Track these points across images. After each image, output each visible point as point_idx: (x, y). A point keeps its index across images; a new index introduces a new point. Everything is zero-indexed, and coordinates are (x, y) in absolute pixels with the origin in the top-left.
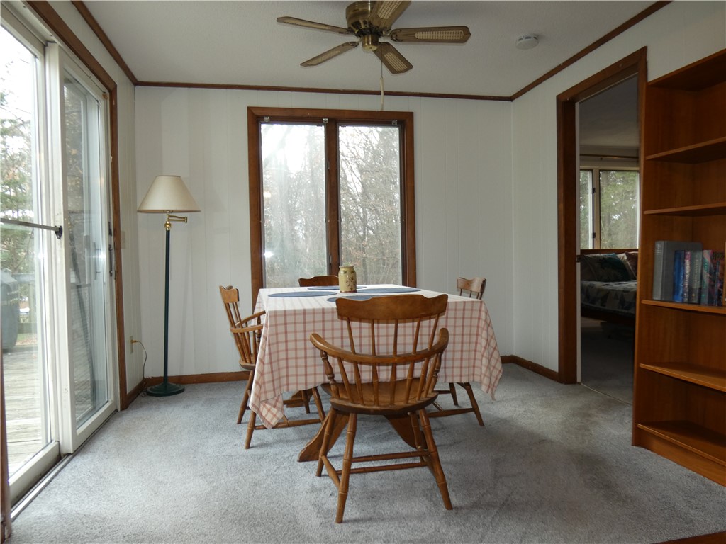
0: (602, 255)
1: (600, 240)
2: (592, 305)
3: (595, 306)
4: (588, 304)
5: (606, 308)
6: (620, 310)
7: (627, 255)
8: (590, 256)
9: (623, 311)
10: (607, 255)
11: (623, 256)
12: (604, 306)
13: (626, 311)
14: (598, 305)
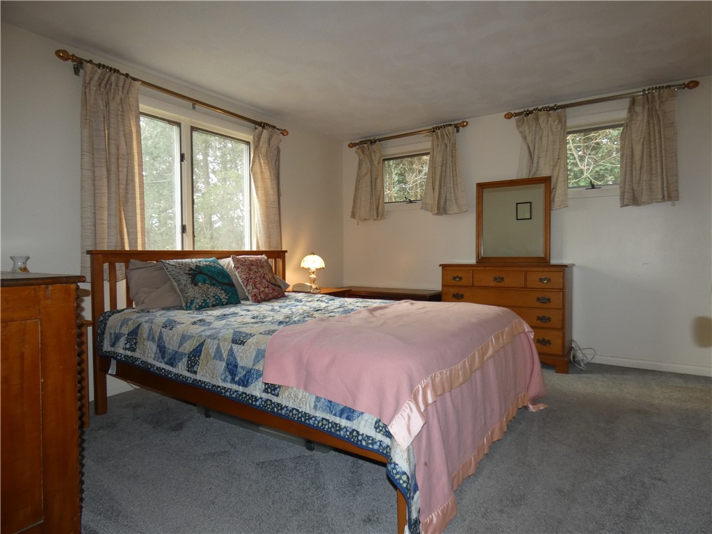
0: (194, 260)
1: (194, 236)
2: (171, 369)
3: (174, 370)
4: (163, 365)
5: (198, 377)
6: (228, 385)
7: (235, 261)
8: (172, 262)
9: (235, 387)
10: (203, 261)
11: (228, 263)
12: (195, 373)
13: (241, 389)
14: (181, 369)
